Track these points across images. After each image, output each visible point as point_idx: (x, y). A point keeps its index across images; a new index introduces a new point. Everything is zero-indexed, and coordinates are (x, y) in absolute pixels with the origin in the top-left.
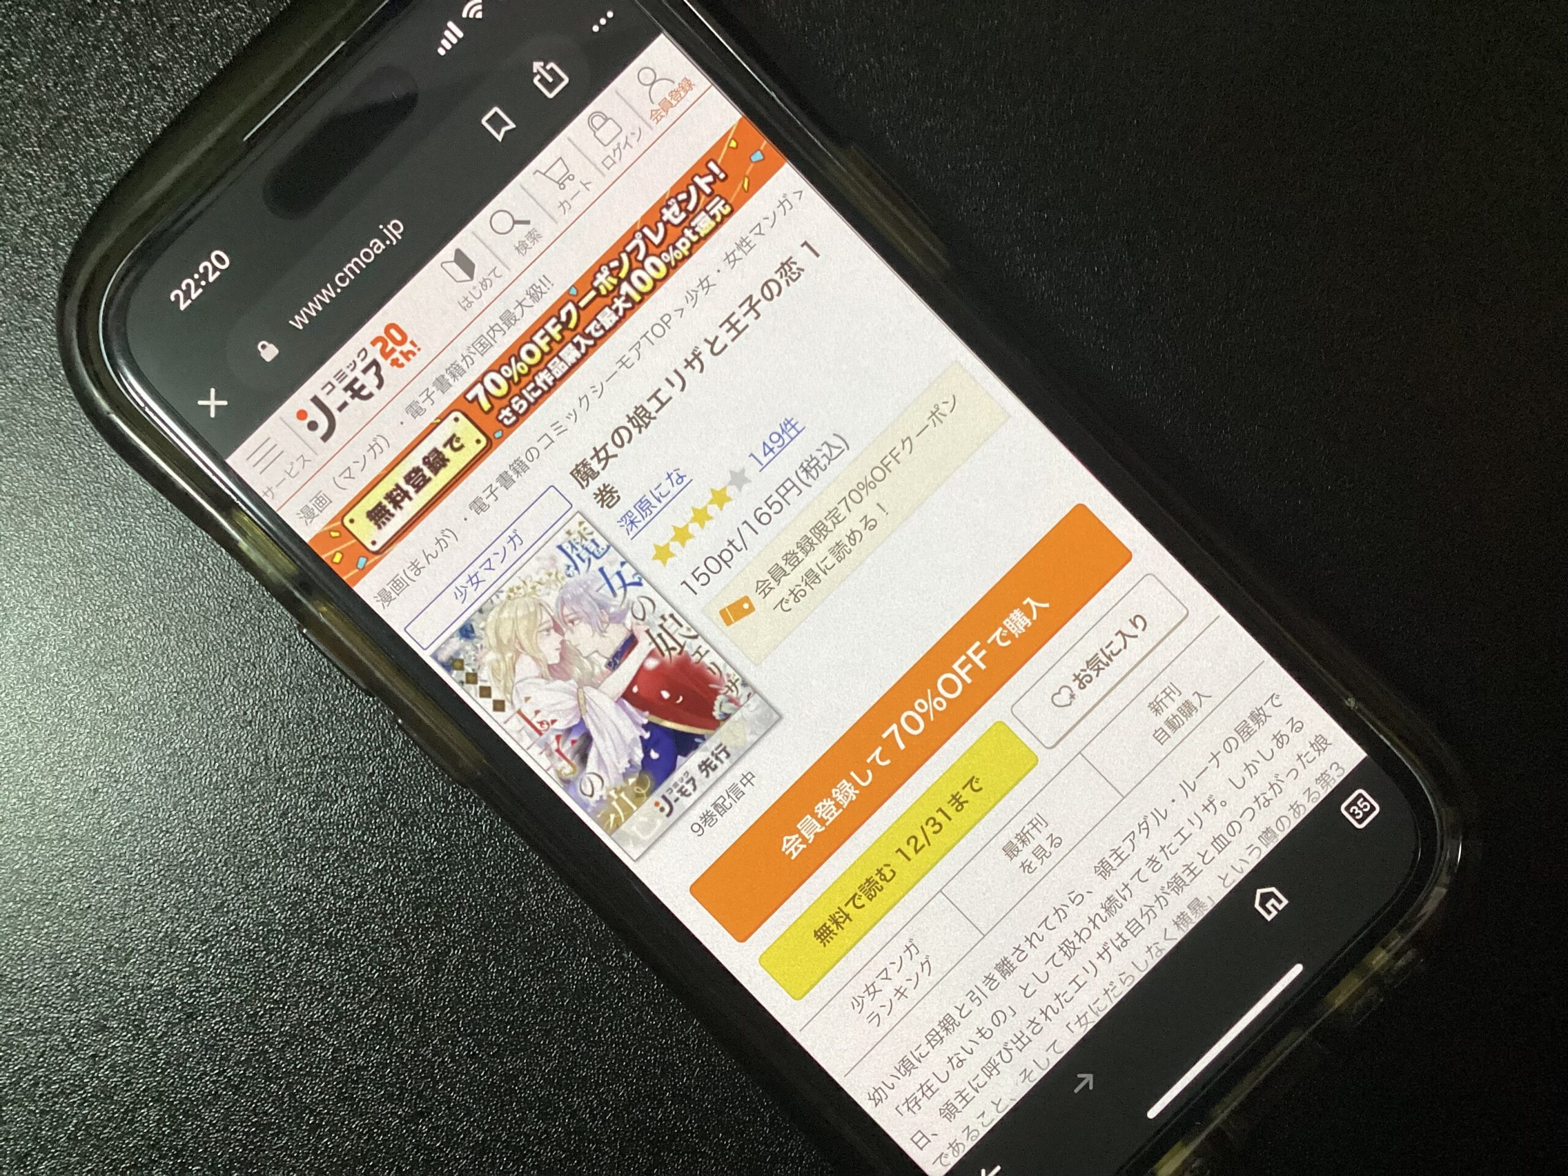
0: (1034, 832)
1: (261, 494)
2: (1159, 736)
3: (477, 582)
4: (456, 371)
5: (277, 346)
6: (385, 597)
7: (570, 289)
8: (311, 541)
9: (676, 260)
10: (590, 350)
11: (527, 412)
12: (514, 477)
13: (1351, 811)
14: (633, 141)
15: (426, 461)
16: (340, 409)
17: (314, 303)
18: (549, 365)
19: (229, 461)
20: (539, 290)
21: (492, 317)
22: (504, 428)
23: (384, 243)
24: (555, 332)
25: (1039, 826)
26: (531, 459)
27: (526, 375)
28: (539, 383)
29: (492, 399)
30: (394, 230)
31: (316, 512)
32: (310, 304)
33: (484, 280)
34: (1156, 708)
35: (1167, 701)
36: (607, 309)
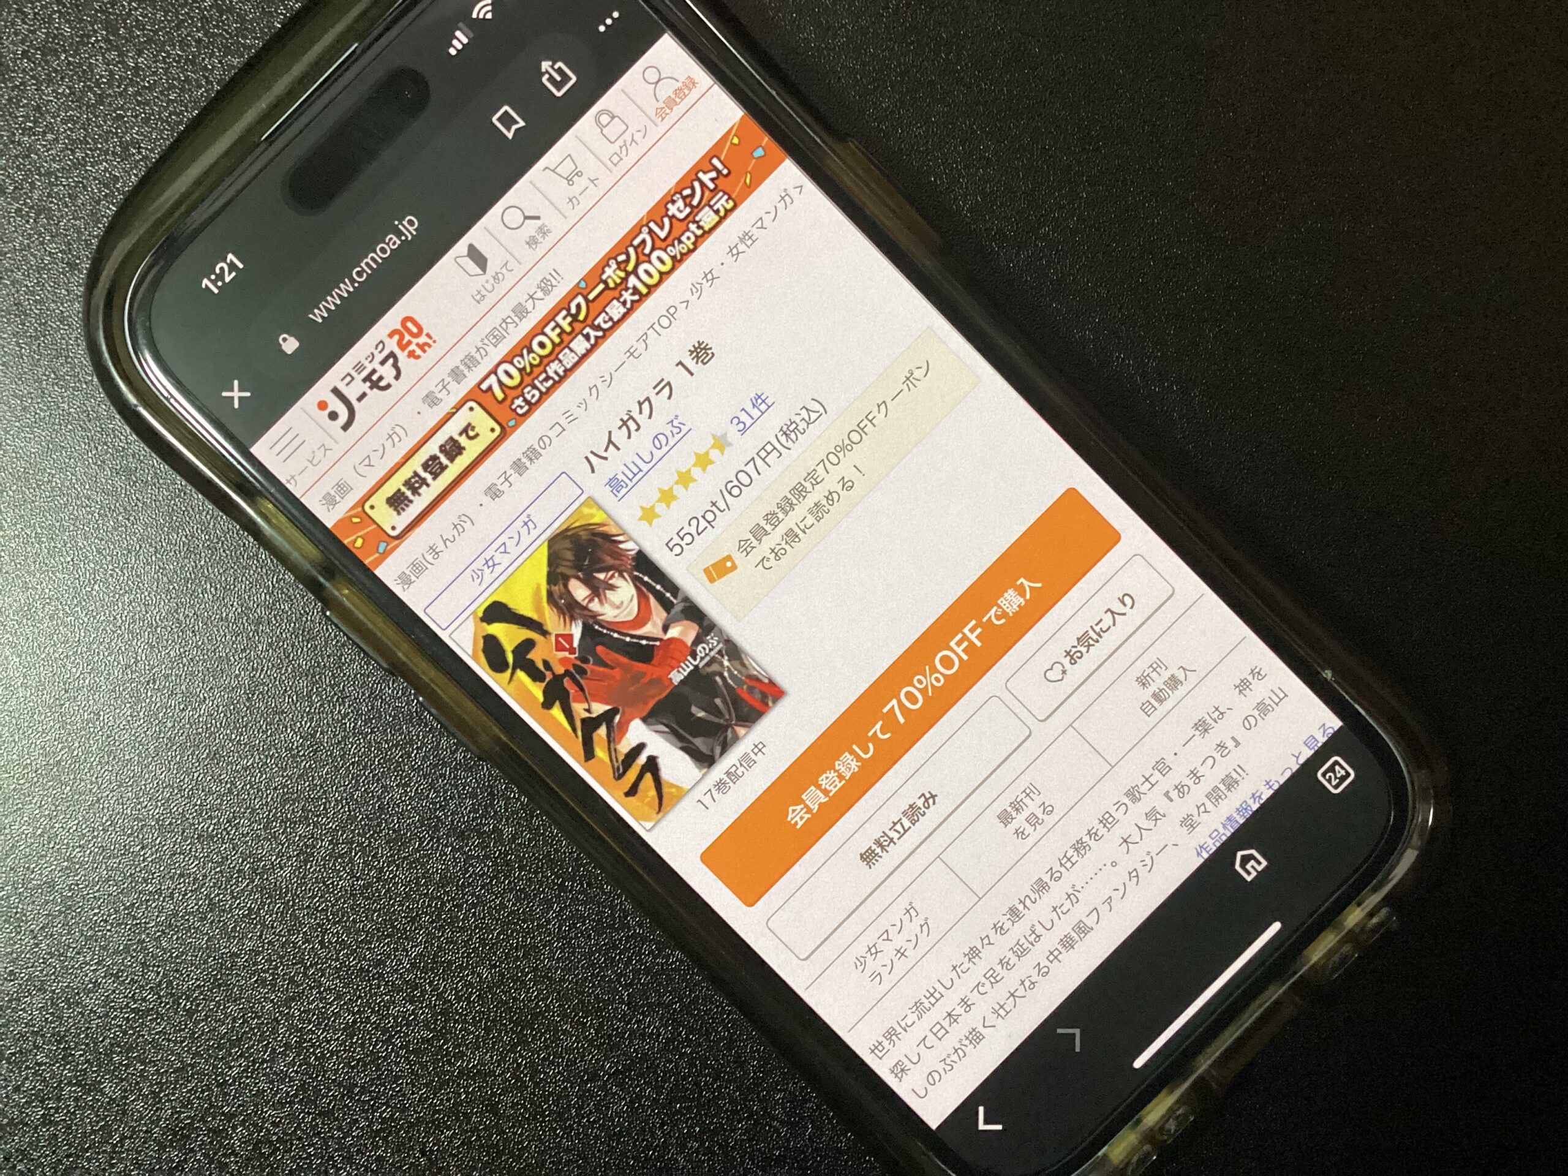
0: (1027, 801)
1: (284, 481)
2: (1146, 709)
3: (490, 563)
4: (470, 362)
5: (298, 340)
6: (405, 580)
7: (580, 282)
8: (333, 527)
9: (682, 255)
10: (600, 341)
11: (539, 401)
12: (528, 464)
13: (1327, 777)
14: (638, 137)
15: (442, 449)
16: (360, 398)
17: (333, 297)
18: (561, 356)
19: (253, 450)
20: (549, 283)
21: (505, 309)
22: (518, 417)
23: (399, 237)
24: (565, 325)
25: (1031, 795)
26: (543, 446)
27: (538, 365)
28: (551, 374)
29: (505, 389)
30: (409, 226)
31: (338, 499)
32: (329, 298)
33: (497, 274)
34: (1143, 681)
35: (1154, 675)
36: (615, 302)
